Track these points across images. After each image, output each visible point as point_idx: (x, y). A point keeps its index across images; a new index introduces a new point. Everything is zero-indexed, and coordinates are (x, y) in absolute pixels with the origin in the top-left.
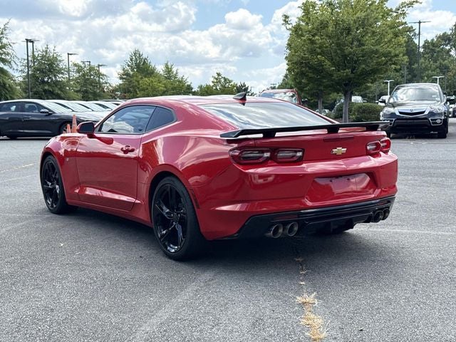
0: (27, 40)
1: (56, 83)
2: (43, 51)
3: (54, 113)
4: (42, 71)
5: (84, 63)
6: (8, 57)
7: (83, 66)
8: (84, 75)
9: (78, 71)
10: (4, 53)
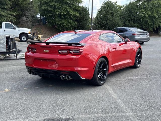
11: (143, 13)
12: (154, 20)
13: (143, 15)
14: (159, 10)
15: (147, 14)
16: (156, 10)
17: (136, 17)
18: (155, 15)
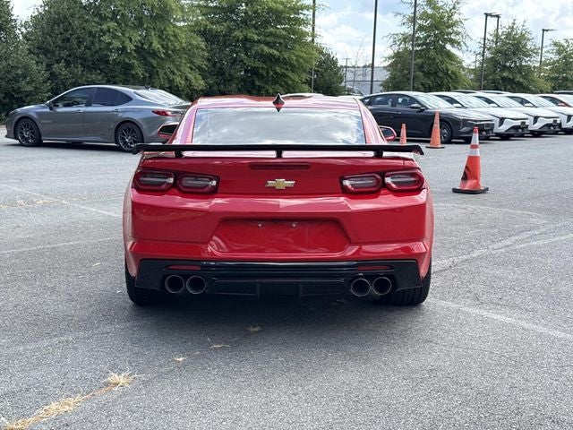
0: (487, 15)
1: (520, 69)
2: (509, 27)
3: (428, 109)
4: (505, 54)
5: (567, 41)
6: (457, 38)
7: (565, 45)
8: (565, 58)
9: (559, 52)
10: (454, 32)
11: (115, 37)
12: (154, 62)
13: (117, 44)
14: (165, 29)
15: (128, 40)
16: (154, 29)
17: (90, 49)
18: (156, 45)
